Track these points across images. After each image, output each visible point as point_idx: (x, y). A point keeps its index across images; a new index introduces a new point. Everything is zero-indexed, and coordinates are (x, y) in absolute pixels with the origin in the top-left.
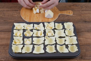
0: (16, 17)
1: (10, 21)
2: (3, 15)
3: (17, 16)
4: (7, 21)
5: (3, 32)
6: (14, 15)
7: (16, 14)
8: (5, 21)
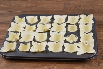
0: (23, 7)
1: (16, 11)
2: (9, 5)
3: (26, 6)
4: (12, 12)
5: (5, 24)
6: (22, 6)
7: (24, 3)
8: (9, 12)
